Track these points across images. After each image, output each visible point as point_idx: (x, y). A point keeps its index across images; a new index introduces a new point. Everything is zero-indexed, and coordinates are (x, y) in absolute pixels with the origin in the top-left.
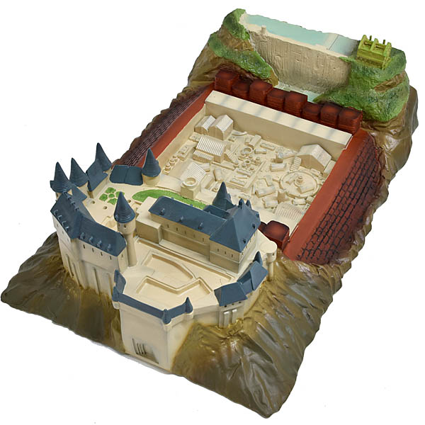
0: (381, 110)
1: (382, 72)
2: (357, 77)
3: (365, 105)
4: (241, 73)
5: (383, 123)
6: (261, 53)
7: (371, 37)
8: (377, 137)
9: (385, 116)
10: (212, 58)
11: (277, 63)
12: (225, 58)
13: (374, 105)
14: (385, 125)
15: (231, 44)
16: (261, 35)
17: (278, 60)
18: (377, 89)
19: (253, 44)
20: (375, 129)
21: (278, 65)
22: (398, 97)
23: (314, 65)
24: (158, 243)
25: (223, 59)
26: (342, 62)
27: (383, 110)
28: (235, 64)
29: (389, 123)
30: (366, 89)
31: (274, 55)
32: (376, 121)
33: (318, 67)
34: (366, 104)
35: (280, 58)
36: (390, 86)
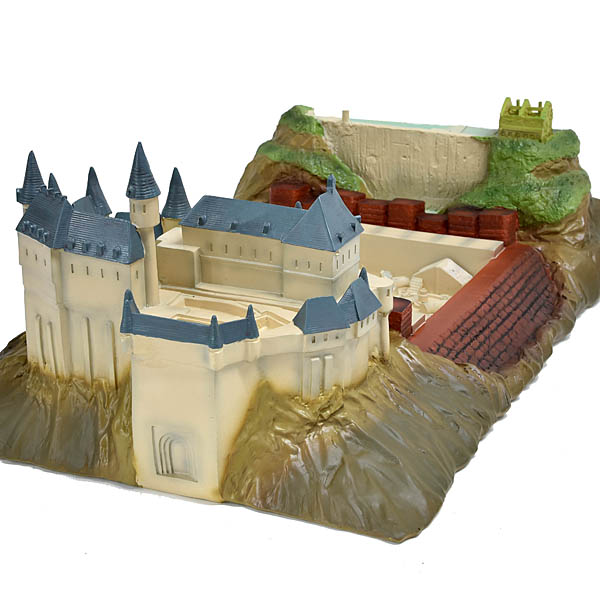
0: (547, 202)
1: (541, 145)
2: (503, 159)
3: (521, 198)
4: (313, 184)
5: (554, 225)
6: (343, 158)
7: (518, 102)
8: (546, 251)
9: (555, 212)
10: (263, 168)
11: (370, 170)
12: (285, 163)
13: (535, 196)
14: (558, 229)
15: (293, 142)
16: (343, 125)
17: (371, 164)
18: (538, 173)
19: (329, 143)
20: (541, 240)
21: (373, 173)
22: (572, 183)
23: (432, 159)
24: (193, 287)
25: (282, 165)
26: (476, 145)
27: (551, 202)
28: (302, 170)
29: (563, 226)
30: (519, 174)
31: (364, 156)
32: (542, 223)
33: (437, 161)
34: (522, 195)
35: (374, 160)
36: (556, 171)
